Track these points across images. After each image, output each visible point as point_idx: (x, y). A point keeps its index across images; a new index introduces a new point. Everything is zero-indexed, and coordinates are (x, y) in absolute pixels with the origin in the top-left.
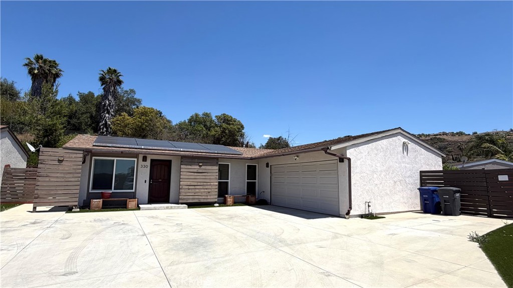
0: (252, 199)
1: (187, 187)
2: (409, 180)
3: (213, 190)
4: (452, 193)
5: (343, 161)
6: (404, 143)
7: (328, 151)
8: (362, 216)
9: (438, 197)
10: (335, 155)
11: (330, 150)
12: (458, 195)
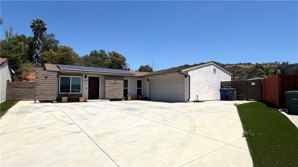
0: (140, 97)
1: (109, 91)
2: (216, 86)
3: (121, 93)
4: (233, 90)
5: (187, 77)
6: (214, 69)
7: (180, 72)
8: (194, 102)
9: (227, 93)
10: (183, 74)
11: (181, 72)
12: (235, 92)
